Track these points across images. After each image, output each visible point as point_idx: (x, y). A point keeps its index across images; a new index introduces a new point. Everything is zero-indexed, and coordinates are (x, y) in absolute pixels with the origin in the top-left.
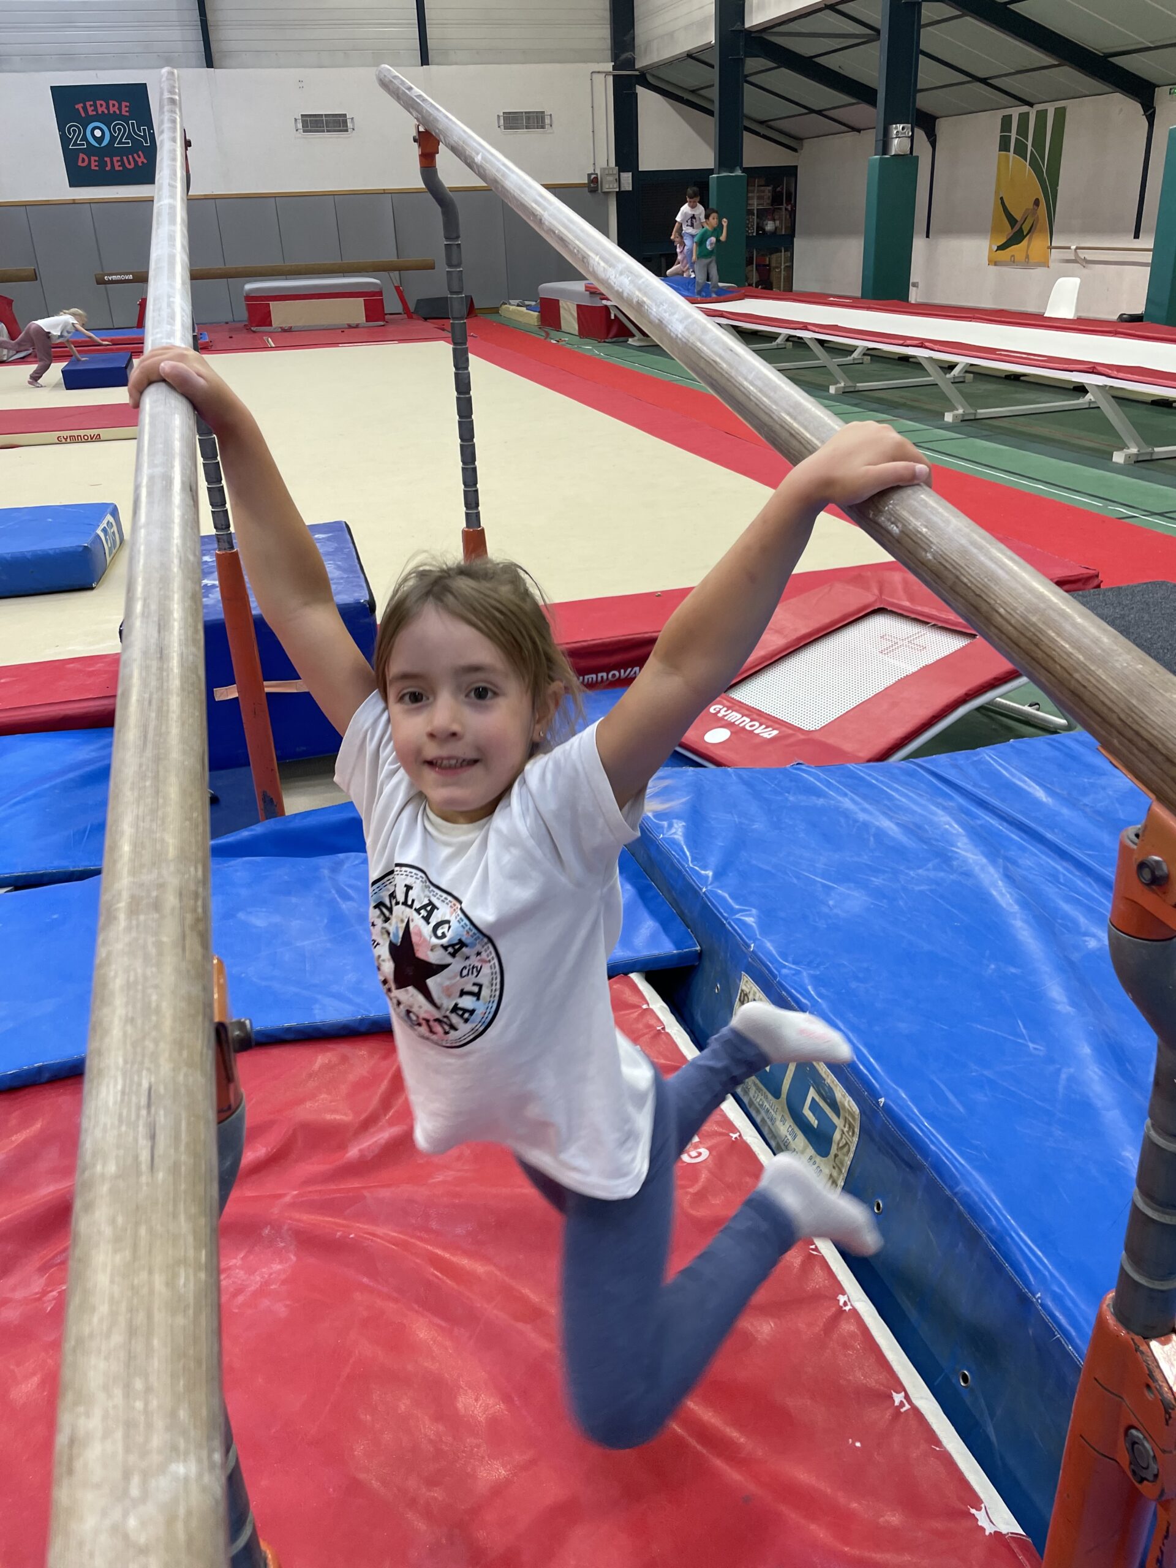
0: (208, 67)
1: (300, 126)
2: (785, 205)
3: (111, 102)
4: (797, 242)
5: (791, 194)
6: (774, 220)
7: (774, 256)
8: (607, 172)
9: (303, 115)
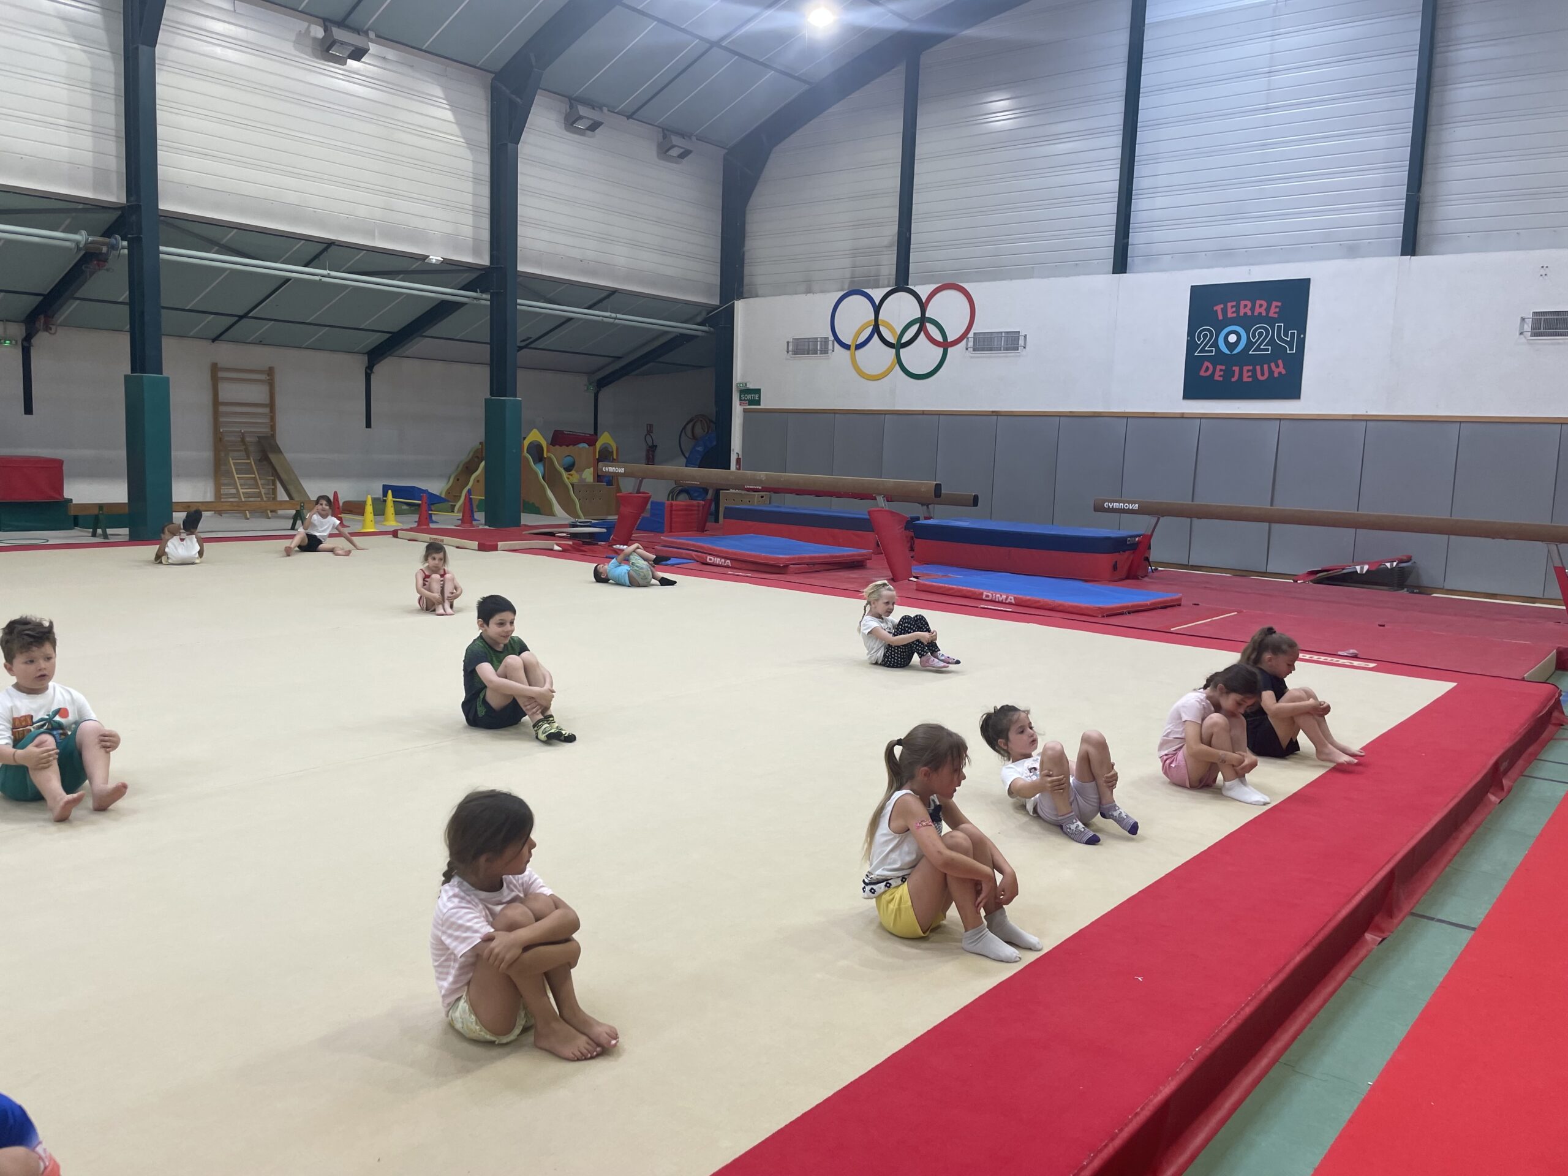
0: (1403, 254)
1: (1528, 327)
3: (1258, 302)
9: (1535, 313)
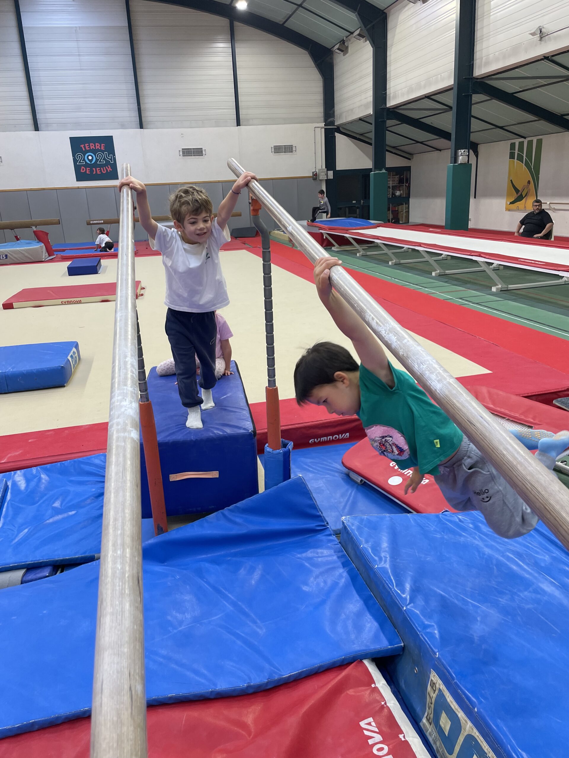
0: (140, 128)
1: (181, 153)
2: (405, 184)
3: (97, 144)
4: (411, 200)
5: (408, 179)
6: (400, 190)
7: (400, 207)
8: (321, 171)
9: (182, 149)
